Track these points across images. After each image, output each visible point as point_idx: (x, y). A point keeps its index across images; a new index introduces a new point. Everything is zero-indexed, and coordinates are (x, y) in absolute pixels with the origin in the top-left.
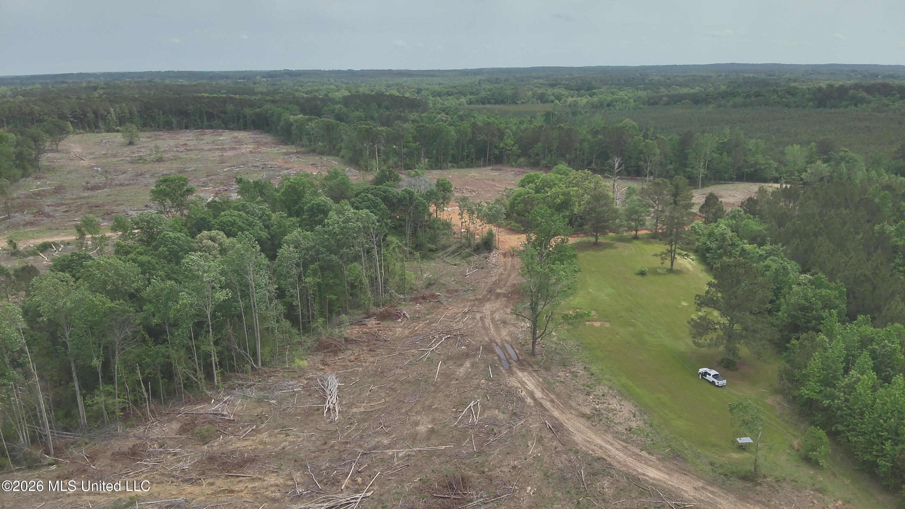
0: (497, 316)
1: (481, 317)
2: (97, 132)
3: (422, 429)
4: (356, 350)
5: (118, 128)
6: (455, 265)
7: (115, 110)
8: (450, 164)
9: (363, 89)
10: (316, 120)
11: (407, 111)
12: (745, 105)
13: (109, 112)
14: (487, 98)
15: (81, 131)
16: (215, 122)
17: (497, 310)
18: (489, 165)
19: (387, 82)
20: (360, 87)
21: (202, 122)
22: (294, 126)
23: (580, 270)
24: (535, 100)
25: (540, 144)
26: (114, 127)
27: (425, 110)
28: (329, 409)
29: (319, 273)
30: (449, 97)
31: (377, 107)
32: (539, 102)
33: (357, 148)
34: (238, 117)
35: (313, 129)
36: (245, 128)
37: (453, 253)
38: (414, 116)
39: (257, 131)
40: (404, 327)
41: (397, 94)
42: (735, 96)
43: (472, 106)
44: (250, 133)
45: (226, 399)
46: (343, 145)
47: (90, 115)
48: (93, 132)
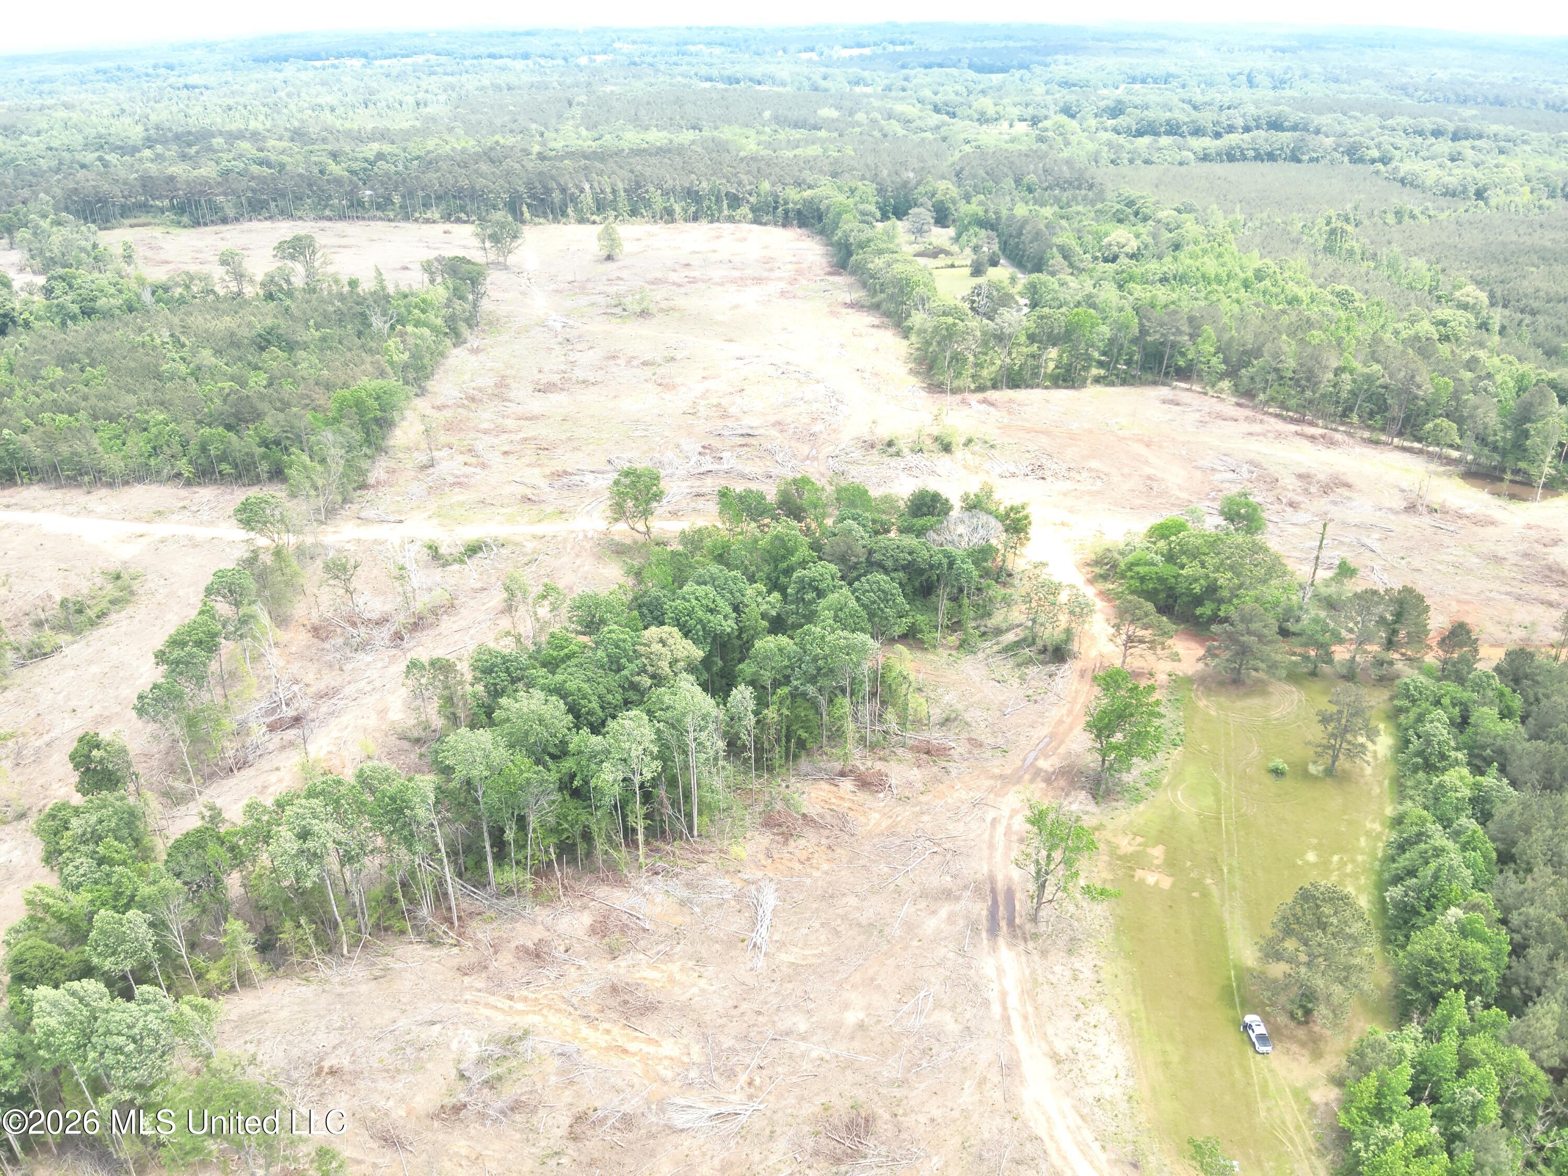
1: (993, 820)
2: (564, 223)
4: (812, 842)
5: (594, 217)
7: (591, 187)
10: (886, 256)
11: (1066, 197)
13: (582, 191)
15: (542, 220)
16: (739, 211)
26: (589, 215)
29: (789, 702)
32: (1346, 159)
33: (930, 350)
34: (776, 203)
35: (880, 270)
37: (1007, 649)
39: (802, 231)
44: (791, 235)
45: (646, 889)
47: (556, 196)
48: (559, 222)
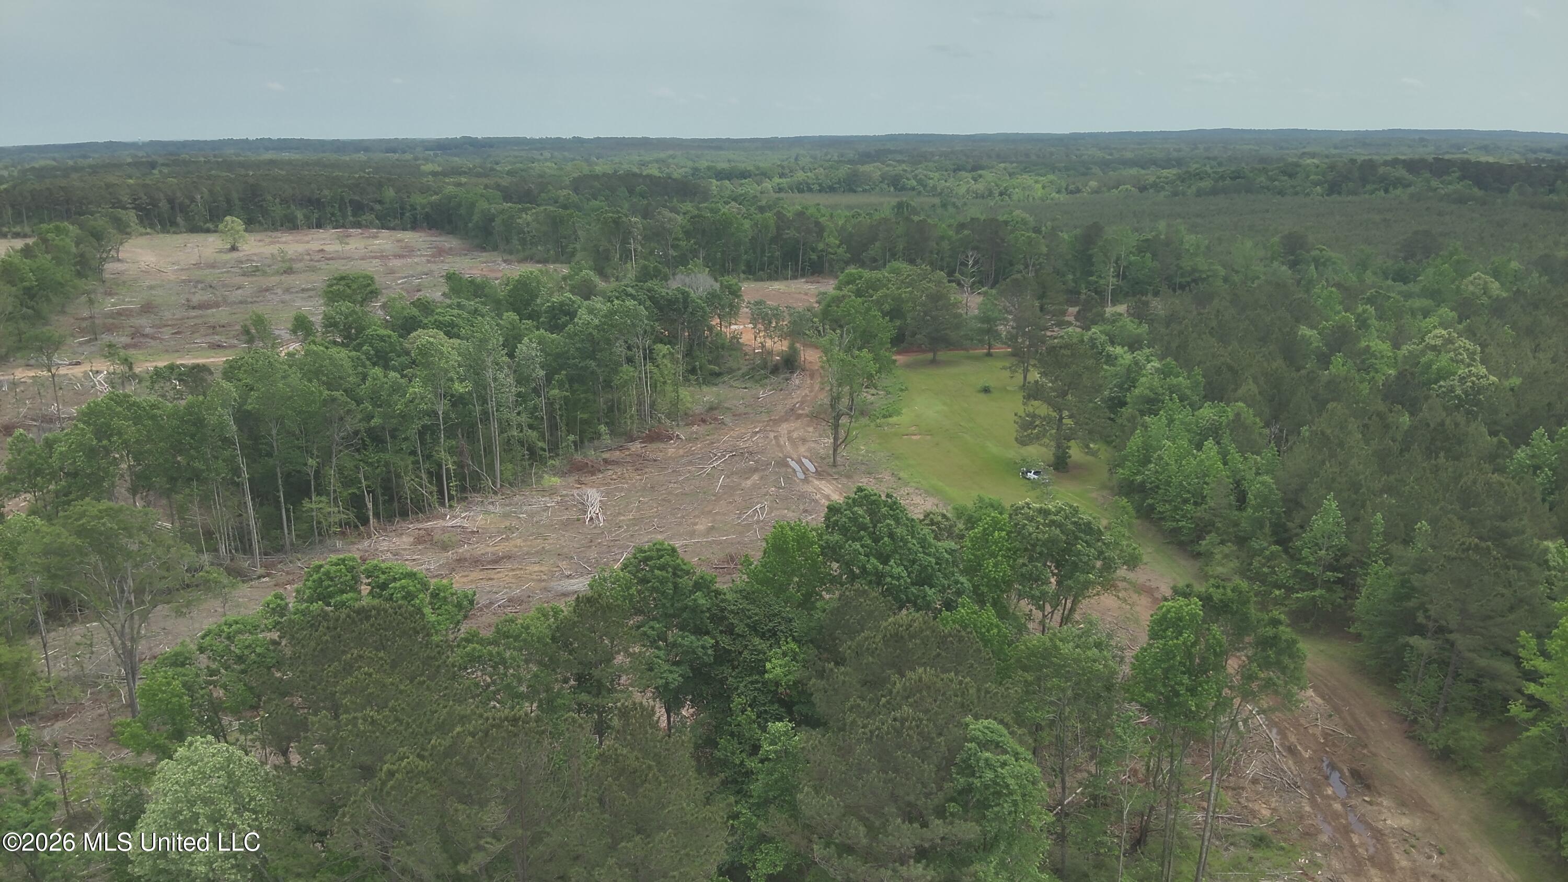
0: (795, 435)
1: (775, 437)
2: (175, 233)
3: (700, 527)
4: (619, 470)
5: (209, 226)
6: (746, 388)
7: (202, 198)
8: (742, 276)
9: (601, 167)
10: (534, 211)
11: (675, 200)
12: (1214, 192)
13: (193, 200)
14: (807, 183)
15: (149, 230)
16: (364, 217)
17: (796, 429)
18: (803, 276)
19: (641, 158)
20: (597, 164)
21: (344, 216)
22: (498, 221)
23: (907, 389)
24: (886, 186)
25: (878, 244)
26: (202, 224)
27: (705, 199)
28: (591, 519)
29: (567, 386)
30: (743, 181)
31: (627, 194)
33: (601, 249)
34: (402, 208)
35: (528, 224)
36: (414, 226)
37: (743, 375)
38: (688, 206)
39: (433, 231)
40: (678, 448)
41: (656, 173)
42: (1201, 179)
43: (782, 195)
44: (422, 234)
45: (463, 515)
46: (578, 246)
47: (164, 205)
48: (168, 232)
